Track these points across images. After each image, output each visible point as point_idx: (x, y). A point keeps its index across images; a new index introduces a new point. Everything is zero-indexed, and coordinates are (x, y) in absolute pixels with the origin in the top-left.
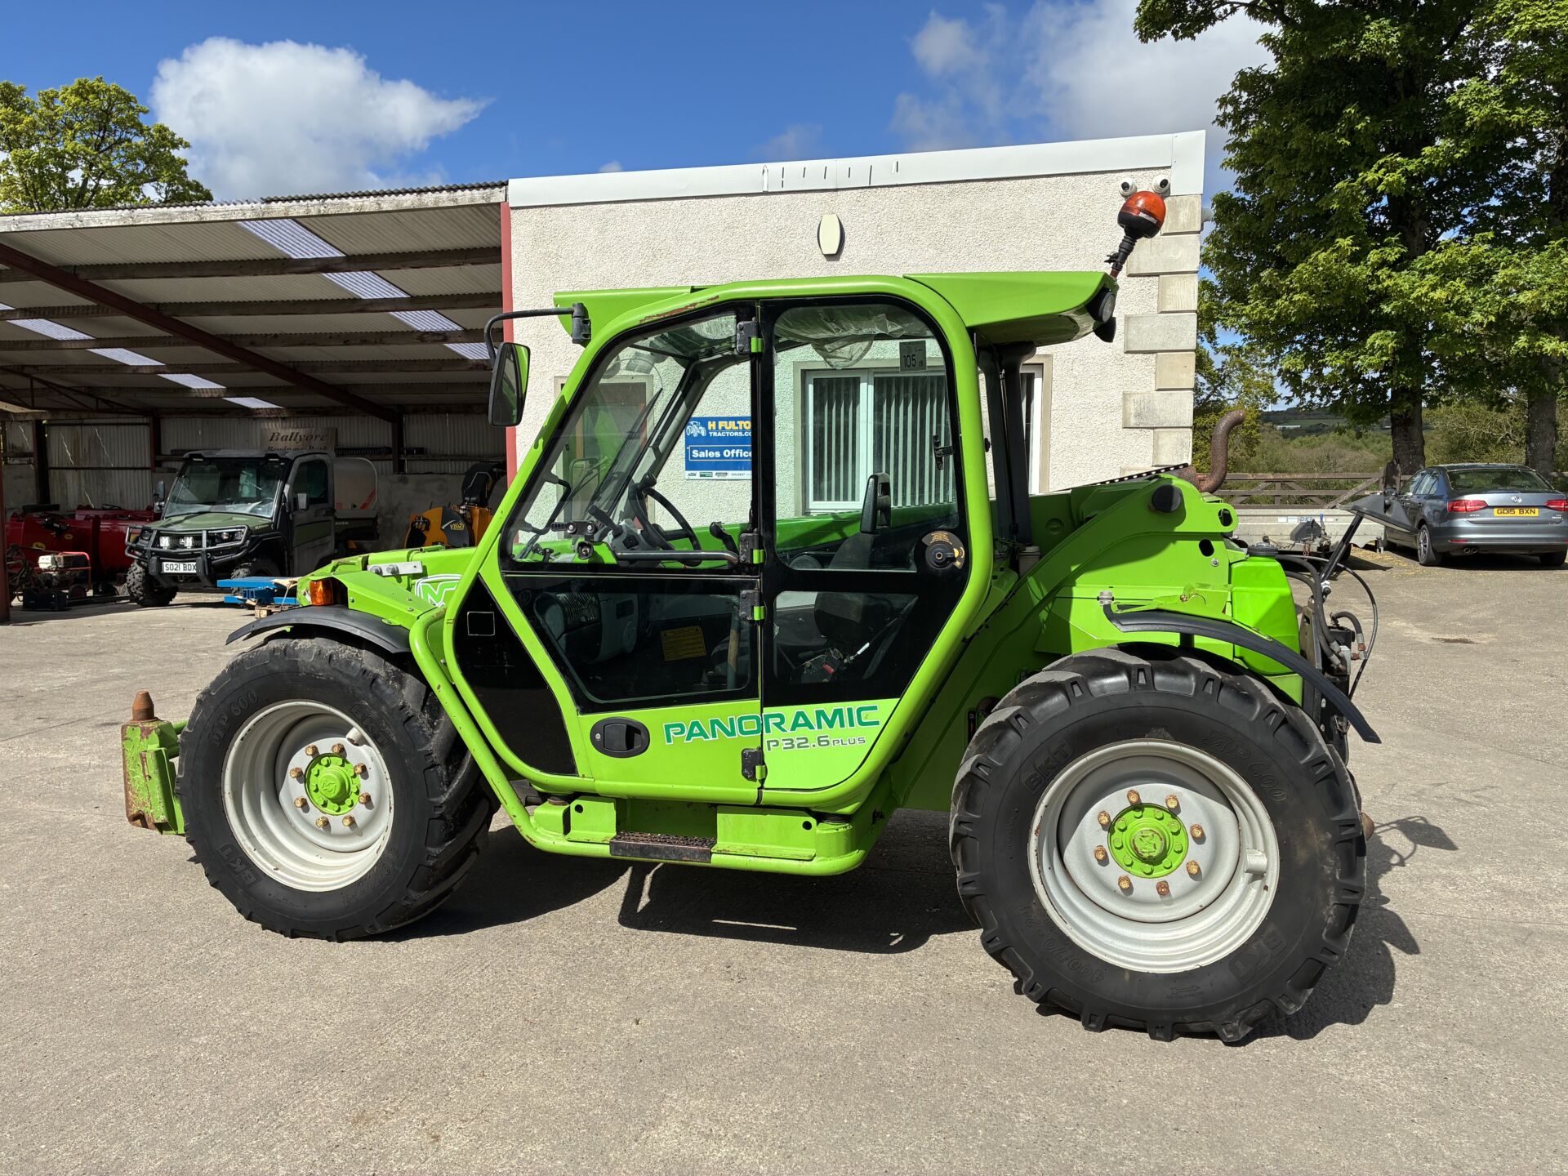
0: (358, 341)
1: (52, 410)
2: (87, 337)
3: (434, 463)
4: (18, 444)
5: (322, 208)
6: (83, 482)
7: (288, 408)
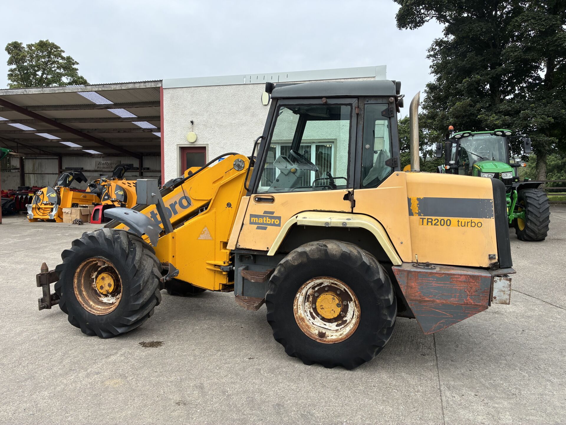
0: (123, 131)
1: (27, 154)
2: (34, 129)
3: (153, 173)
4: (15, 165)
5: (103, 88)
6: (36, 178)
7: (104, 154)
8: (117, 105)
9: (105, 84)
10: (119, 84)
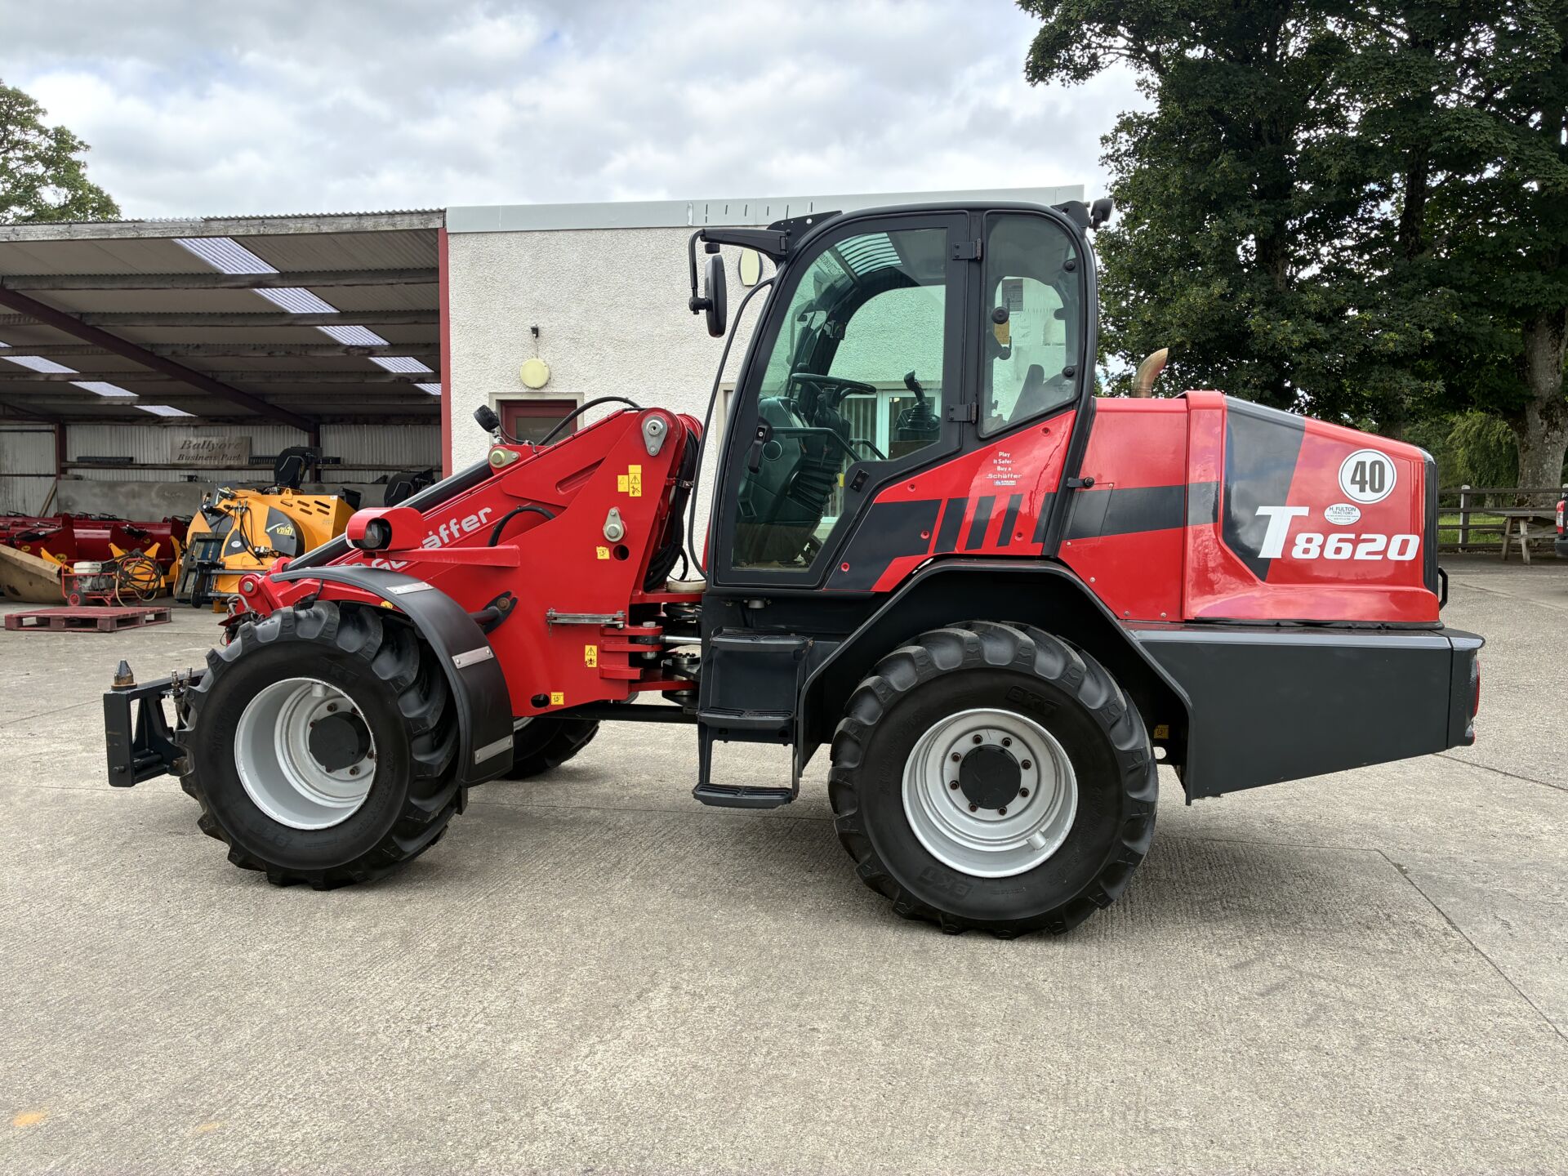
0: (283, 353)
2: (4, 345)
7: (199, 416)
8: (286, 278)
9: (268, 215)
10: (310, 217)
